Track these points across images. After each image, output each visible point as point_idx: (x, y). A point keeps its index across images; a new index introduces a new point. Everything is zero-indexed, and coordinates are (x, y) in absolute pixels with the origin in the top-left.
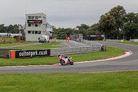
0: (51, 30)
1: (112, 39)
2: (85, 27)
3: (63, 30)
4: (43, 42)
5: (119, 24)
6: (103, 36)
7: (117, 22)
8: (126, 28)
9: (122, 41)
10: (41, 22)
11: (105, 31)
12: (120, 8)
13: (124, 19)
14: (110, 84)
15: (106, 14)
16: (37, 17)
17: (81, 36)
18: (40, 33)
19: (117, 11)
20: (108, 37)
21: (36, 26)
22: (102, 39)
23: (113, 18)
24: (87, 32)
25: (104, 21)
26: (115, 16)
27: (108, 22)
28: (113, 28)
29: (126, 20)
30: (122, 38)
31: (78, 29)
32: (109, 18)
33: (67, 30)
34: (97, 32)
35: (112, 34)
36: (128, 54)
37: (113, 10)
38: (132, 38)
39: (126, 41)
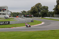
0: (10, 13)
1: (36, 17)
2: (24, 12)
3: (15, 13)
4: (6, 18)
5: (39, 11)
6: (32, 16)
7: (38, 10)
8: (42, 12)
9: (40, 18)
10: (6, 10)
11: (33, 14)
12: (40, 4)
13: (41, 8)
14: (35, 36)
15: (34, 6)
16: (4, 8)
17: (23, 16)
18: (5, 14)
19: (38, 5)
20: (34, 16)
21: (4, 11)
22: (32, 17)
23: (36, 8)
24: (25, 14)
25: (33, 9)
26: (37, 7)
27: (34, 10)
28: (37, 12)
29: (42, 9)
30: (40, 17)
31: (21, 13)
32: (35, 8)
33: (17, 13)
34: (30, 14)
35: (36, 15)
36: (43, 23)
37: (37, 5)
38: (45, 17)
39: (42, 18)
